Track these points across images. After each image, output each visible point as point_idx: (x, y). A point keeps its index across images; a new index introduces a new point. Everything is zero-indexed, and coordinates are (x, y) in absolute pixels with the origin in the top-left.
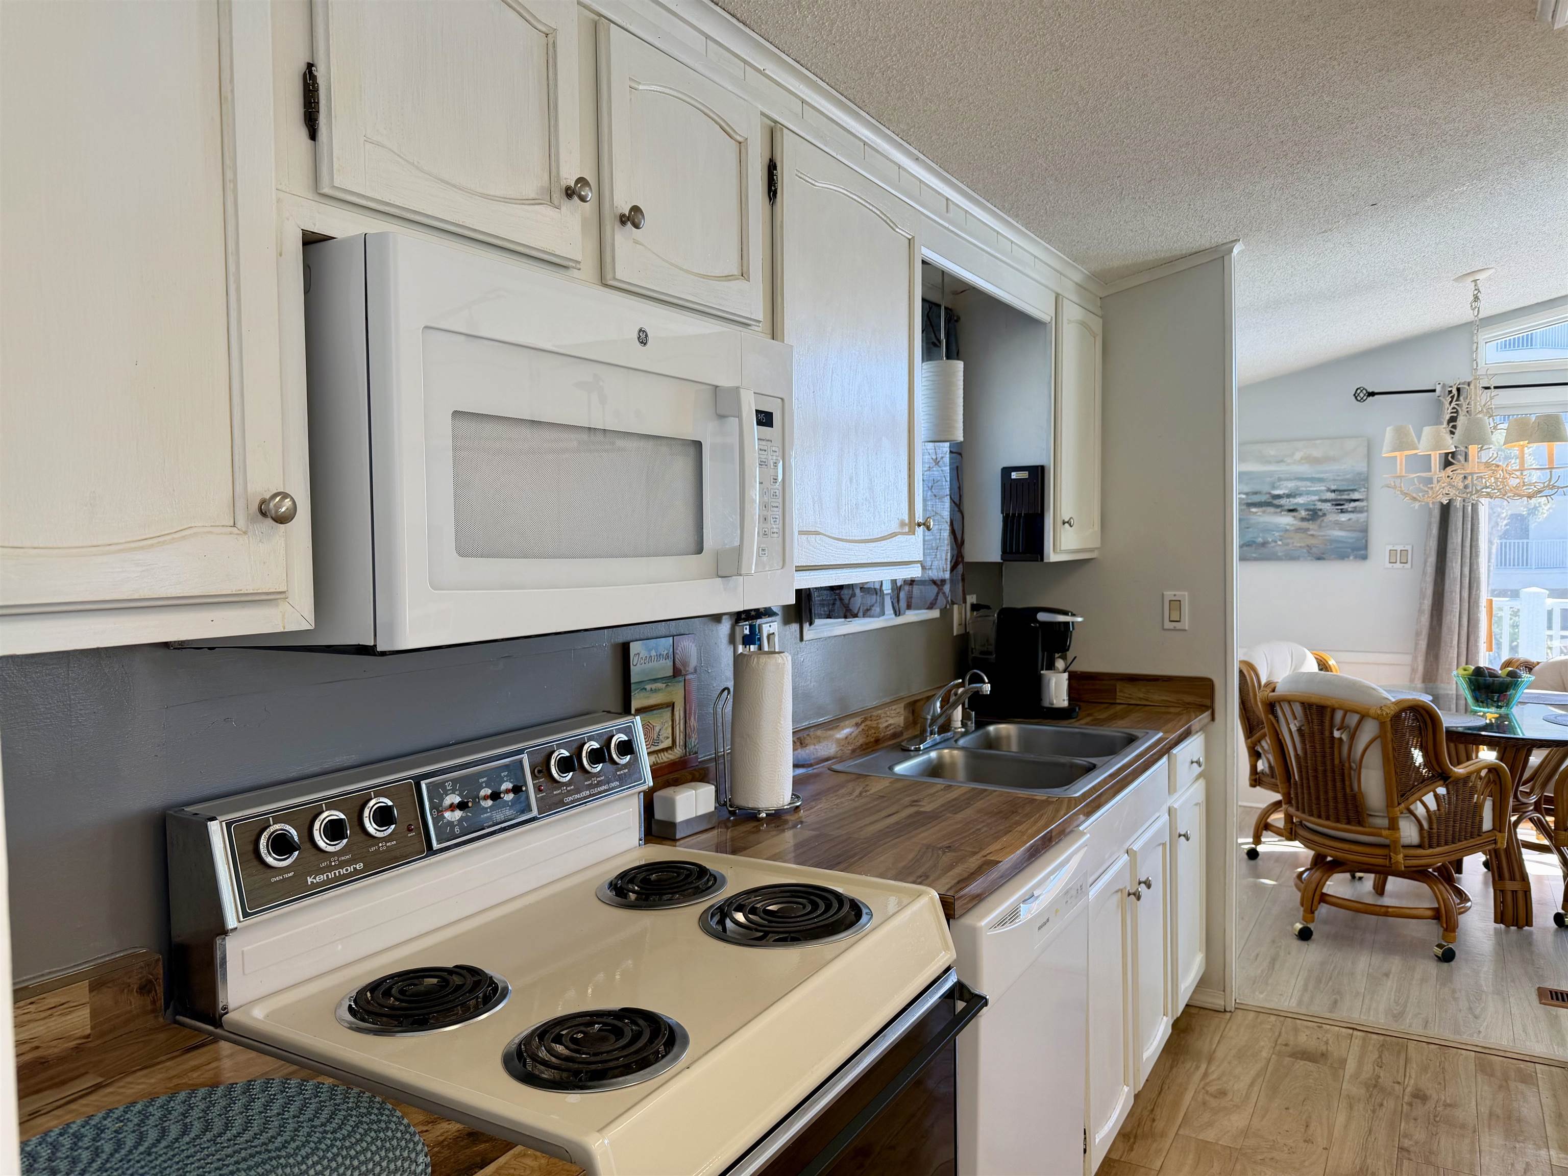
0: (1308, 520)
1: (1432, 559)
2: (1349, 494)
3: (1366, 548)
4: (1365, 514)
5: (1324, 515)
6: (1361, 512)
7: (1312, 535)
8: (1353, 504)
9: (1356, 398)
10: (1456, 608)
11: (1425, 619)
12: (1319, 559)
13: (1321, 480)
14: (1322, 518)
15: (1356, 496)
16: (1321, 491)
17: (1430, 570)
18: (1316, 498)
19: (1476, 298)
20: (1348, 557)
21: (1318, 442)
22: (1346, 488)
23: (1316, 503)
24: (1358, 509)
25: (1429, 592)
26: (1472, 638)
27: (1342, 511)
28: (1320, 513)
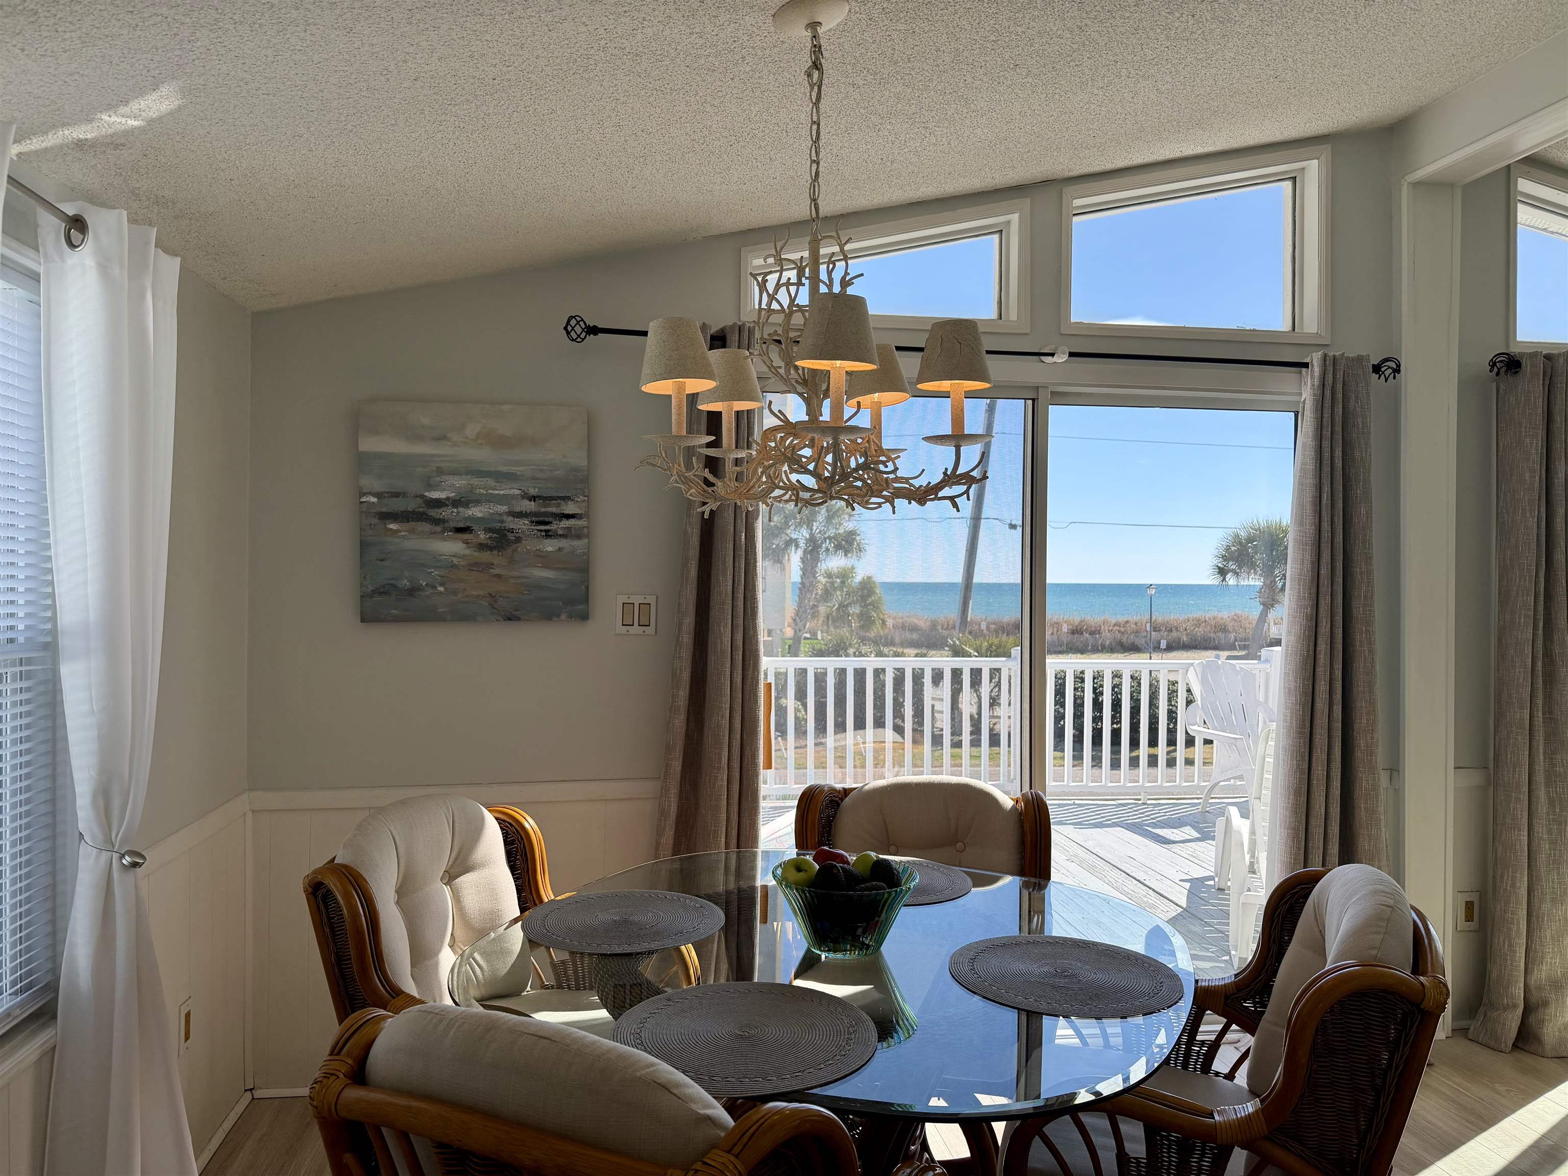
0: (491, 548)
1: (689, 621)
2: (559, 506)
3: (586, 599)
4: (586, 541)
5: (518, 540)
6: (579, 537)
7: (498, 576)
8: (566, 523)
9: (568, 333)
10: (725, 704)
11: (680, 722)
12: (511, 618)
13: (512, 477)
14: (514, 546)
15: (570, 508)
16: (513, 497)
17: (687, 639)
18: (504, 508)
20: (558, 616)
21: (506, 408)
22: (554, 494)
23: (505, 517)
24: (573, 532)
25: (686, 676)
26: (747, 752)
27: (548, 535)
28: (511, 537)
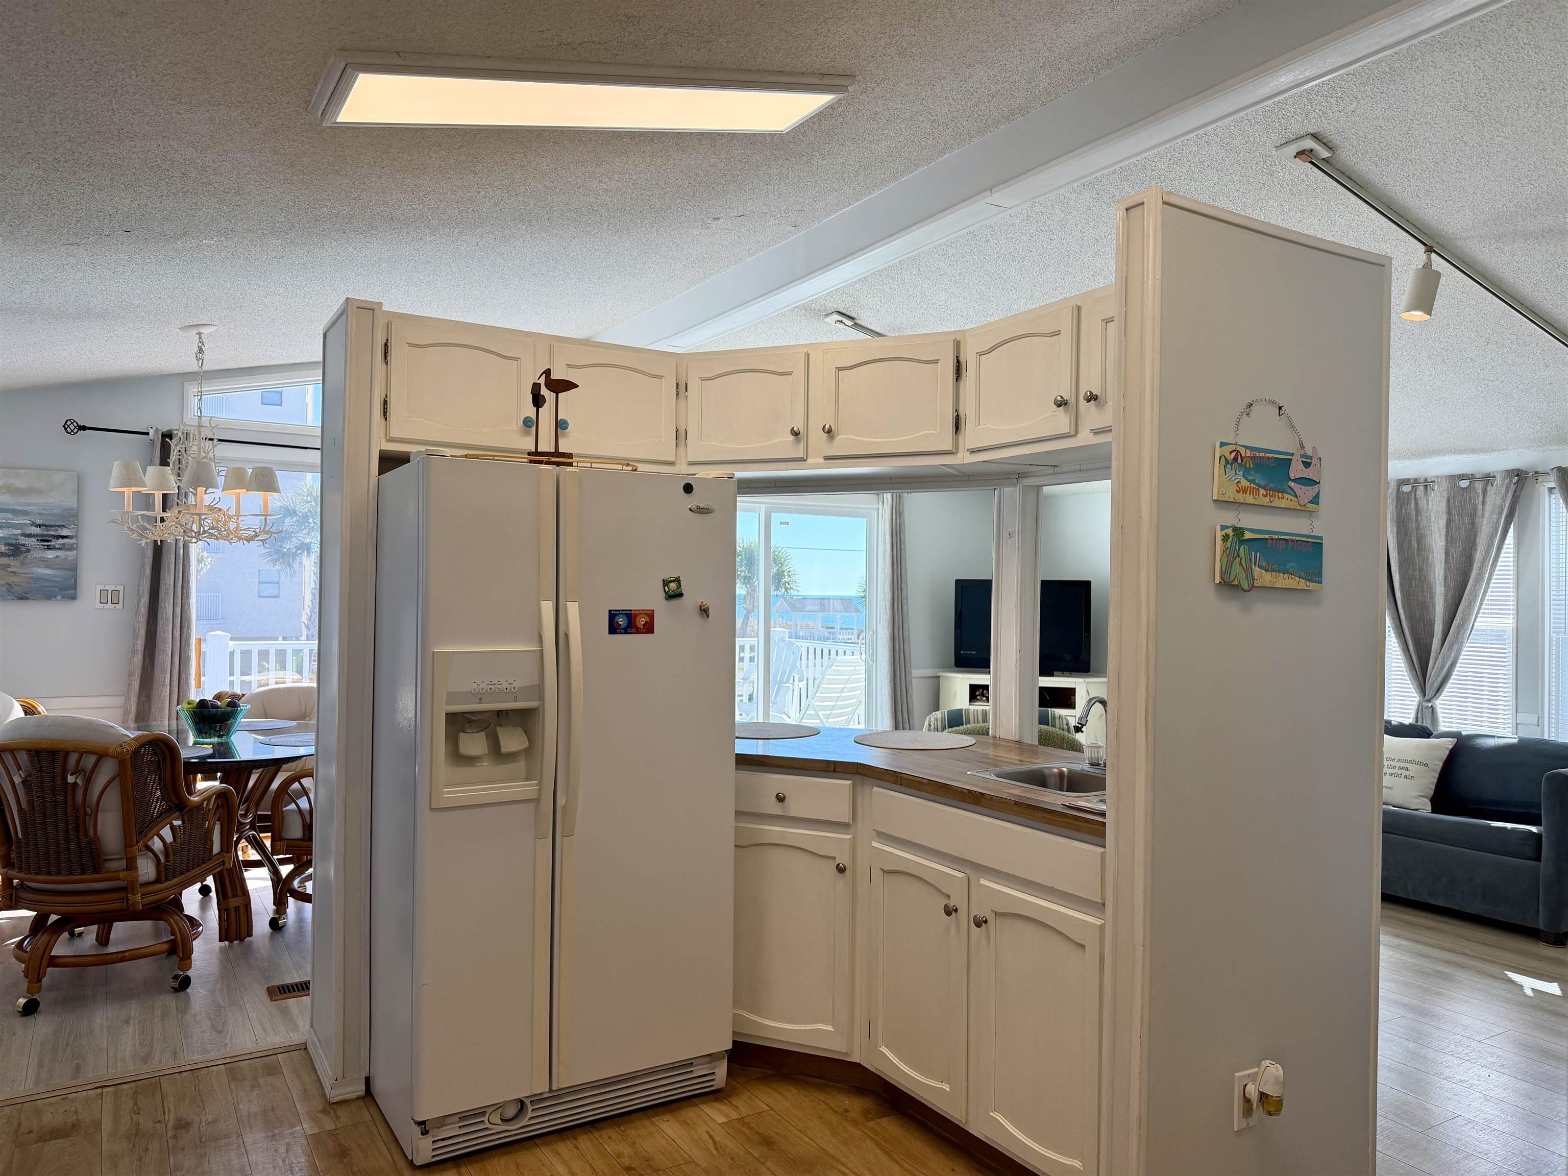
0: (9, 556)
1: (145, 600)
2: (56, 530)
3: (75, 587)
4: (75, 552)
5: (28, 551)
6: (70, 549)
7: (14, 573)
8: (61, 541)
9: (66, 429)
10: (169, 648)
11: (138, 659)
12: (22, 598)
13: (25, 513)
14: (25, 555)
15: (65, 532)
16: (25, 525)
17: (144, 610)
18: (19, 532)
19: (201, 350)
20: (55, 597)
21: (21, 471)
22: (54, 523)
23: (19, 537)
24: (66, 546)
25: (142, 632)
26: (183, 676)
27: (49, 548)
28: (23, 549)
